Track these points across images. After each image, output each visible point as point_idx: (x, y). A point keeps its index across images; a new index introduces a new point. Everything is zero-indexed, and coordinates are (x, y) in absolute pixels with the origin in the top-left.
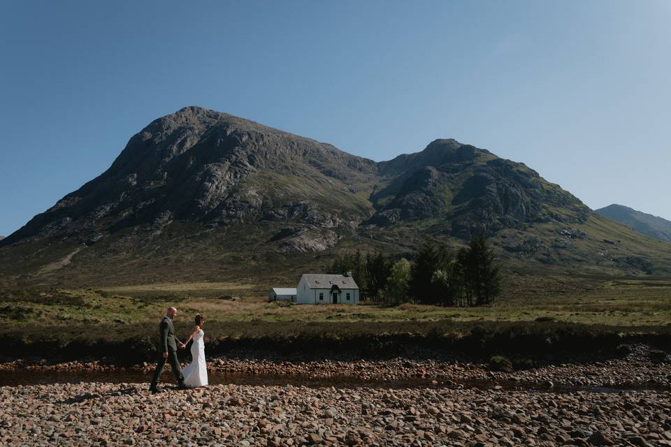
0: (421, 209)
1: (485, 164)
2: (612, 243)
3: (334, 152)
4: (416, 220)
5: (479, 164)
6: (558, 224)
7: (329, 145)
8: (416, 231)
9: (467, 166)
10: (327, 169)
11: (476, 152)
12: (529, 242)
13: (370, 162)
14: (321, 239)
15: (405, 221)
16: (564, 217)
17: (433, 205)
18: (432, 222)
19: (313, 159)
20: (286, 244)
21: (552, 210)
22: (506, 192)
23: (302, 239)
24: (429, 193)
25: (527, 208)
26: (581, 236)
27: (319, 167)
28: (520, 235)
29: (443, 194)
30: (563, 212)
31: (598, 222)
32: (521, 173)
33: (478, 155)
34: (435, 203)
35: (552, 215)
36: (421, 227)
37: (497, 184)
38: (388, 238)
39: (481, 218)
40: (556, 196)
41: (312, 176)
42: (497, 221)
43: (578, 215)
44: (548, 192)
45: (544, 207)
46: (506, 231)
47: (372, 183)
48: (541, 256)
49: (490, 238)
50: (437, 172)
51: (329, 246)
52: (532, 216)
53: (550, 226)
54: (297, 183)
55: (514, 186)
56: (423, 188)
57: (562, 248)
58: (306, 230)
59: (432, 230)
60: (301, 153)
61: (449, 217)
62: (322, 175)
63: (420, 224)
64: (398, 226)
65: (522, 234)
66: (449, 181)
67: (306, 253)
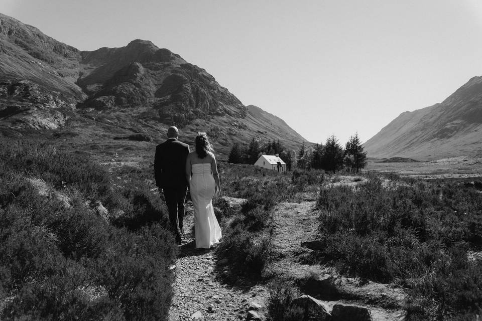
0: (132, 98)
1: (179, 66)
2: (262, 133)
3: (40, 36)
4: (129, 107)
5: (175, 66)
6: (230, 118)
7: (33, 27)
8: (130, 116)
9: (165, 66)
10: (33, 51)
11: (171, 56)
12: (214, 130)
13: (75, 50)
14: (52, 118)
15: (119, 107)
16: (233, 113)
17: (140, 95)
18: (142, 109)
19: (20, 40)
20: (20, 122)
21: (225, 106)
22: (197, 91)
23: (35, 117)
24: (138, 85)
25: (210, 104)
26: (244, 127)
27: (26, 48)
28: (207, 124)
29: (148, 88)
30: (232, 109)
31: (252, 118)
32: (205, 77)
33: (173, 58)
34: (143, 94)
35: (225, 111)
36: (134, 113)
37: (191, 84)
38: (108, 121)
39: (180, 110)
40: (227, 97)
41: (21, 57)
42: (192, 113)
43: (241, 112)
44: (222, 93)
45: (220, 104)
46: (198, 121)
47: (78, 70)
48: (222, 141)
49: (187, 125)
50: (143, 68)
51: (60, 125)
52: (214, 111)
53: (225, 118)
54: (9, 61)
55: (202, 87)
56: (132, 80)
57: (234, 135)
58: (36, 109)
59: (144, 116)
60: (6, 31)
61: (155, 106)
62: (30, 57)
63: (132, 111)
64: (114, 111)
65: (208, 123)
66: (153, 77)
67: (40, 130)
